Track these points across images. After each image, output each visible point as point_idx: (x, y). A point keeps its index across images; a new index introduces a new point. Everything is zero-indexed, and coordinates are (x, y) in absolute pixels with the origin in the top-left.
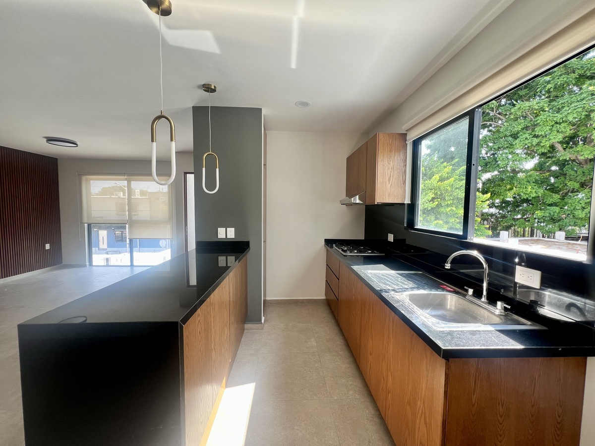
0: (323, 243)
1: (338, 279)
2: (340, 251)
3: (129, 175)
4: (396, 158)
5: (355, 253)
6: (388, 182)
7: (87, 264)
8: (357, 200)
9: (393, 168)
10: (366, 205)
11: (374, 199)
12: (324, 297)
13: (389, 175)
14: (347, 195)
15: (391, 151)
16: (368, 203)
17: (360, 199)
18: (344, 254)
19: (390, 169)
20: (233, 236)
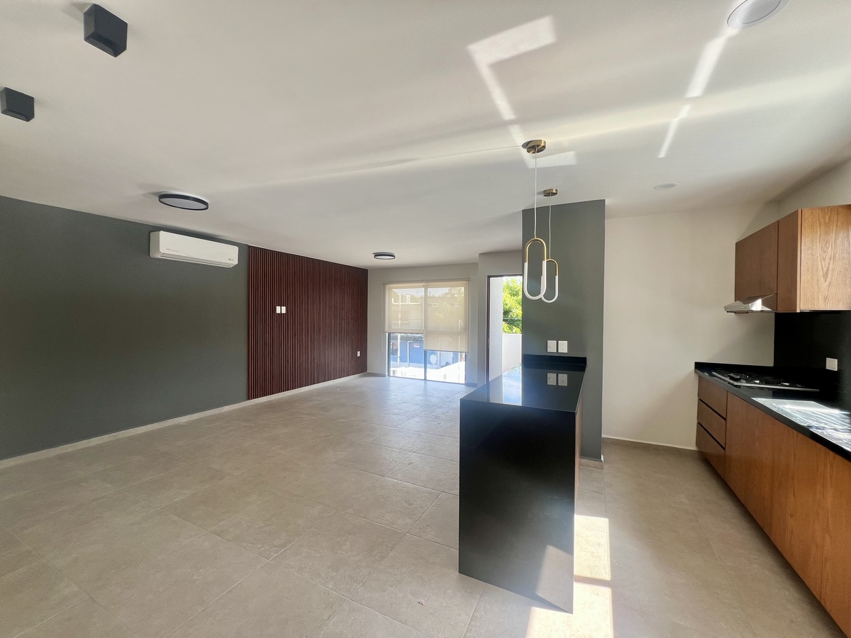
0: (693, 367)
1: (725, 419)
2: (728, 379)
3: (427, 281)
4: (838, 242)
5: (757, 384)
6: (822, 279)
7: (387, 374)
8: (757, 306)
9: (833, 258)
10: (776, 313)
11: (793, 302)
12: (694, 448)
13: (825, 269)
14: (737, 298)
15: (827, 233)
16: (781, 310)
17: (764, 304)
18: (736, 383)
19: (827, 261)
20: (565, 350)
